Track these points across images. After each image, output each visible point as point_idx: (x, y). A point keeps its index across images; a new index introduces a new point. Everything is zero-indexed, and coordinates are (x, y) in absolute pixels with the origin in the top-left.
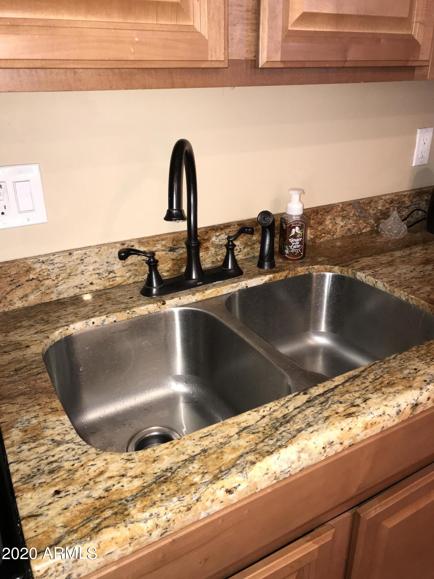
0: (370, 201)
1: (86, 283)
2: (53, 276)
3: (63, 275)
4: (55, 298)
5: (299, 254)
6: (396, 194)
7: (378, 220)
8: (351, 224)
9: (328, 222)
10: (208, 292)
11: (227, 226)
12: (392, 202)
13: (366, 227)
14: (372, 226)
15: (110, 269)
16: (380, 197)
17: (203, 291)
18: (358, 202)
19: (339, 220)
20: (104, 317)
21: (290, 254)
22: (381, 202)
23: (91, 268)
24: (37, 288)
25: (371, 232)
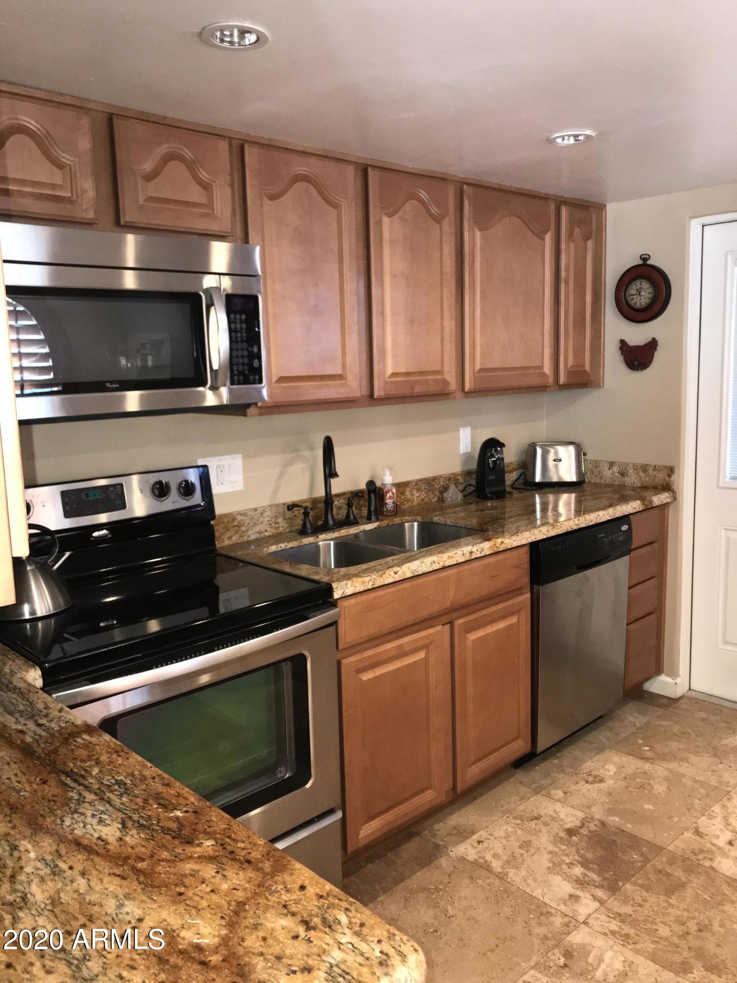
0: (435, 479)
1: (263, 530)
2: (246, 524)
3: (252, 524)
4: (246, 540)
5: (393, 511)
6: (452, 474)
7: (442, 493)
8: (423, 495)
9: (407, 493)
10: (342, 531)
11: (343, 494)
12: (450, 480)
13: (434, 498)
14: (439, 498)
15: (277, 521)
16: (441, 476)
17: (339, 531)
18: (426, 479)
19: (415, 492)
20: (286, 544)
21: (387, 512)
22: (442, 479)
23: (266, 520)
24: (237, 532)
25: (438, 501)
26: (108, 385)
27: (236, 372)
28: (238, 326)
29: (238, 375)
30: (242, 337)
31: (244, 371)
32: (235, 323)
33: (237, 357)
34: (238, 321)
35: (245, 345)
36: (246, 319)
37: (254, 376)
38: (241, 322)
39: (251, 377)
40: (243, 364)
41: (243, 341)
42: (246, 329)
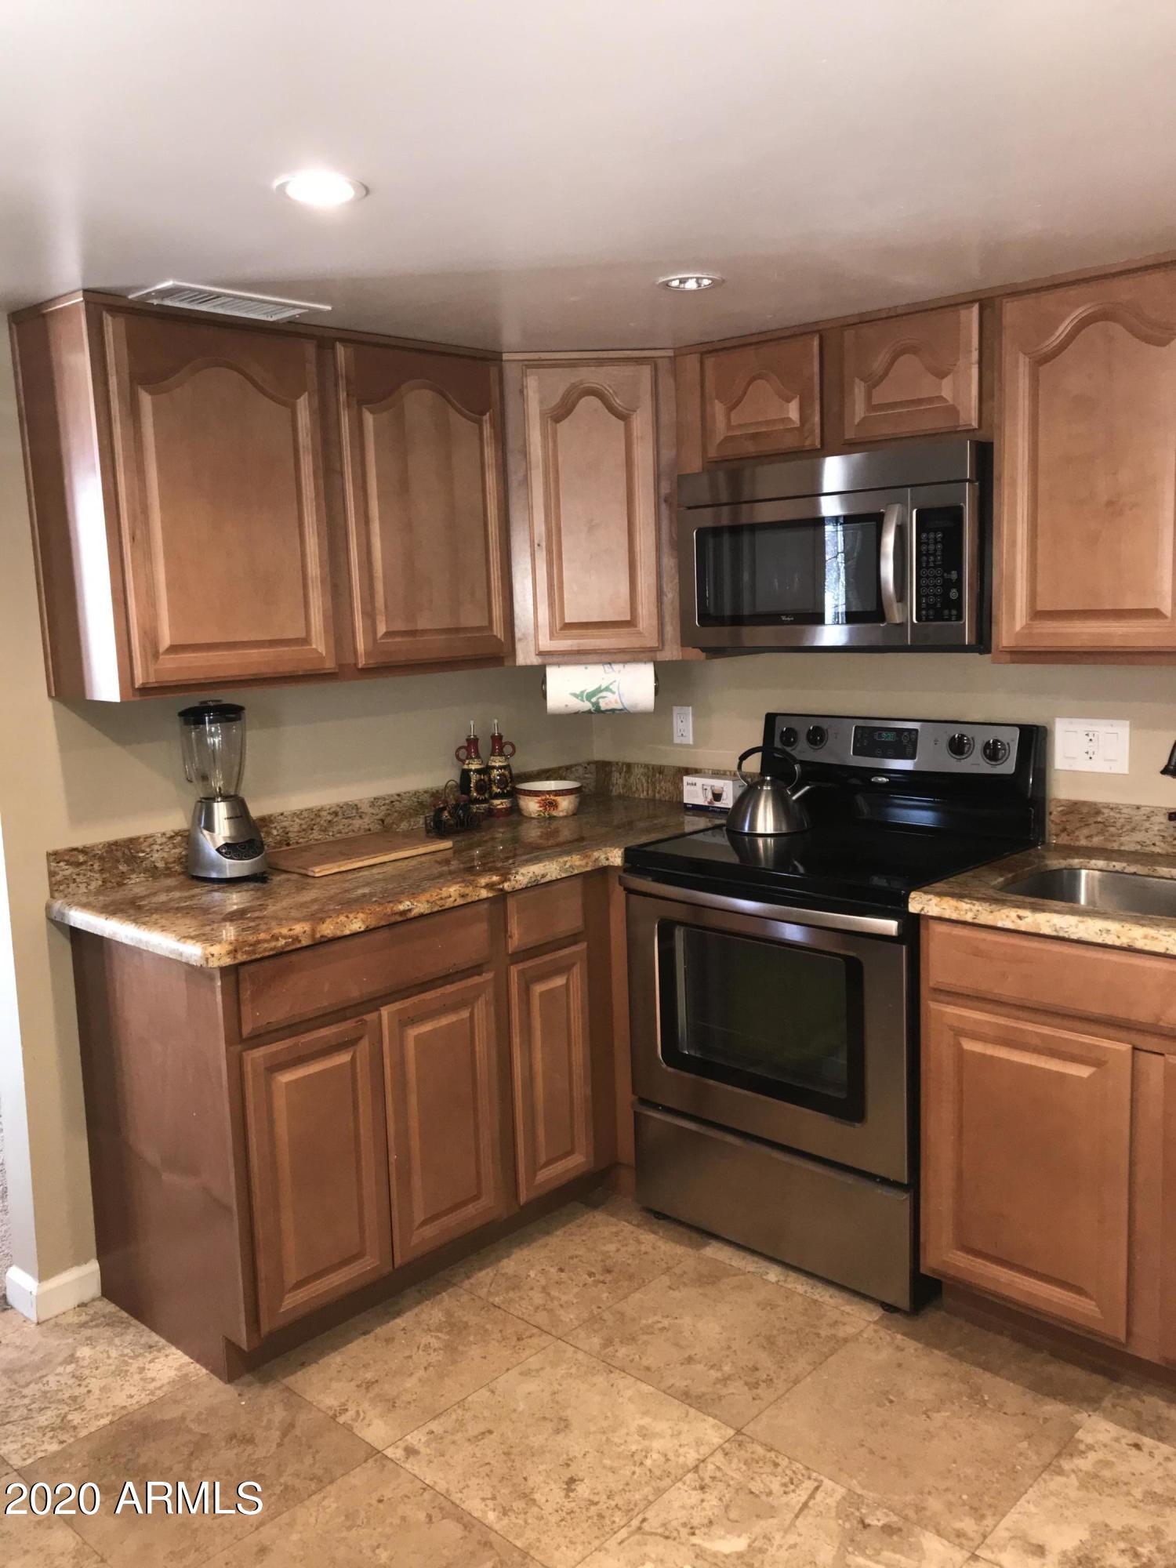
2: (1118, 825)
3: (1128, 827)
23: (1155, 827)
26: (784, 618)
27: (924, 606)
28: (932, 547)
29: (927, 609)
30: (934, 562)
31: (936, 604)
32: (928, 544)
33: (928, 586)
34: (931, 541)
35: (940, 571)
36: (943, 538)
37: (950, 610)
38: (936, 542)
39: (946, 612)
40: (935, 595)
41: (935, 567)
42: (943, 551)
